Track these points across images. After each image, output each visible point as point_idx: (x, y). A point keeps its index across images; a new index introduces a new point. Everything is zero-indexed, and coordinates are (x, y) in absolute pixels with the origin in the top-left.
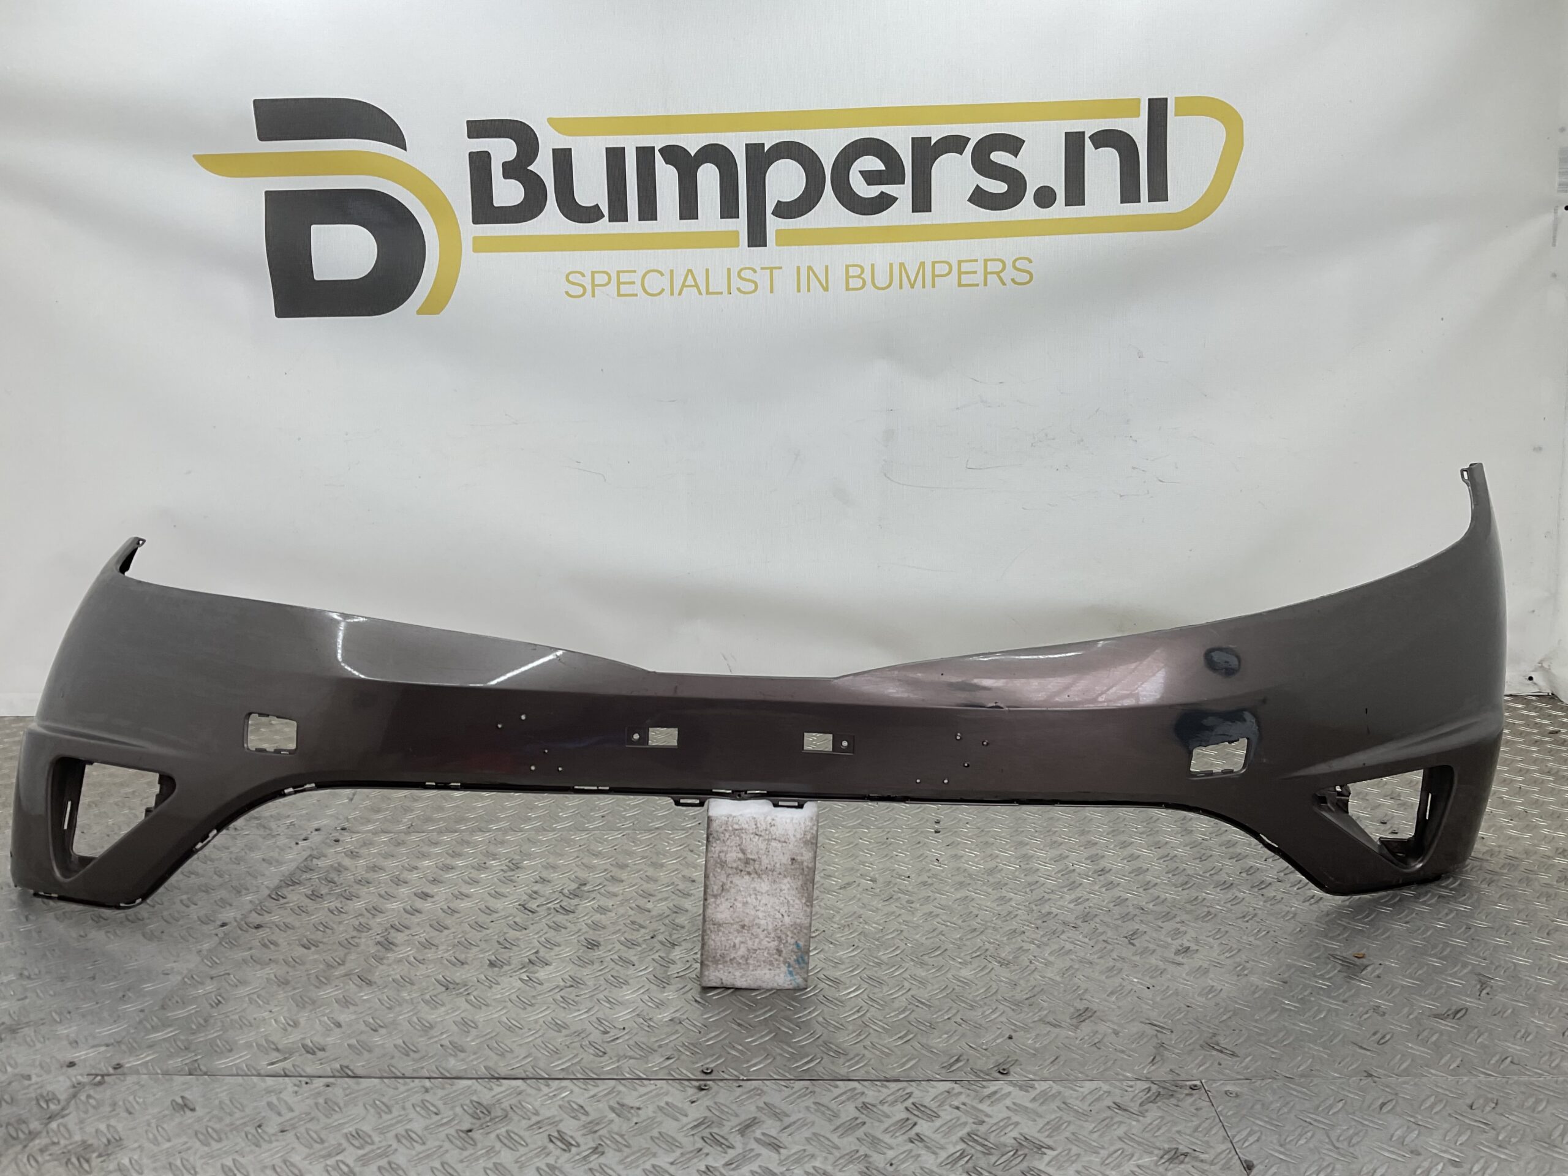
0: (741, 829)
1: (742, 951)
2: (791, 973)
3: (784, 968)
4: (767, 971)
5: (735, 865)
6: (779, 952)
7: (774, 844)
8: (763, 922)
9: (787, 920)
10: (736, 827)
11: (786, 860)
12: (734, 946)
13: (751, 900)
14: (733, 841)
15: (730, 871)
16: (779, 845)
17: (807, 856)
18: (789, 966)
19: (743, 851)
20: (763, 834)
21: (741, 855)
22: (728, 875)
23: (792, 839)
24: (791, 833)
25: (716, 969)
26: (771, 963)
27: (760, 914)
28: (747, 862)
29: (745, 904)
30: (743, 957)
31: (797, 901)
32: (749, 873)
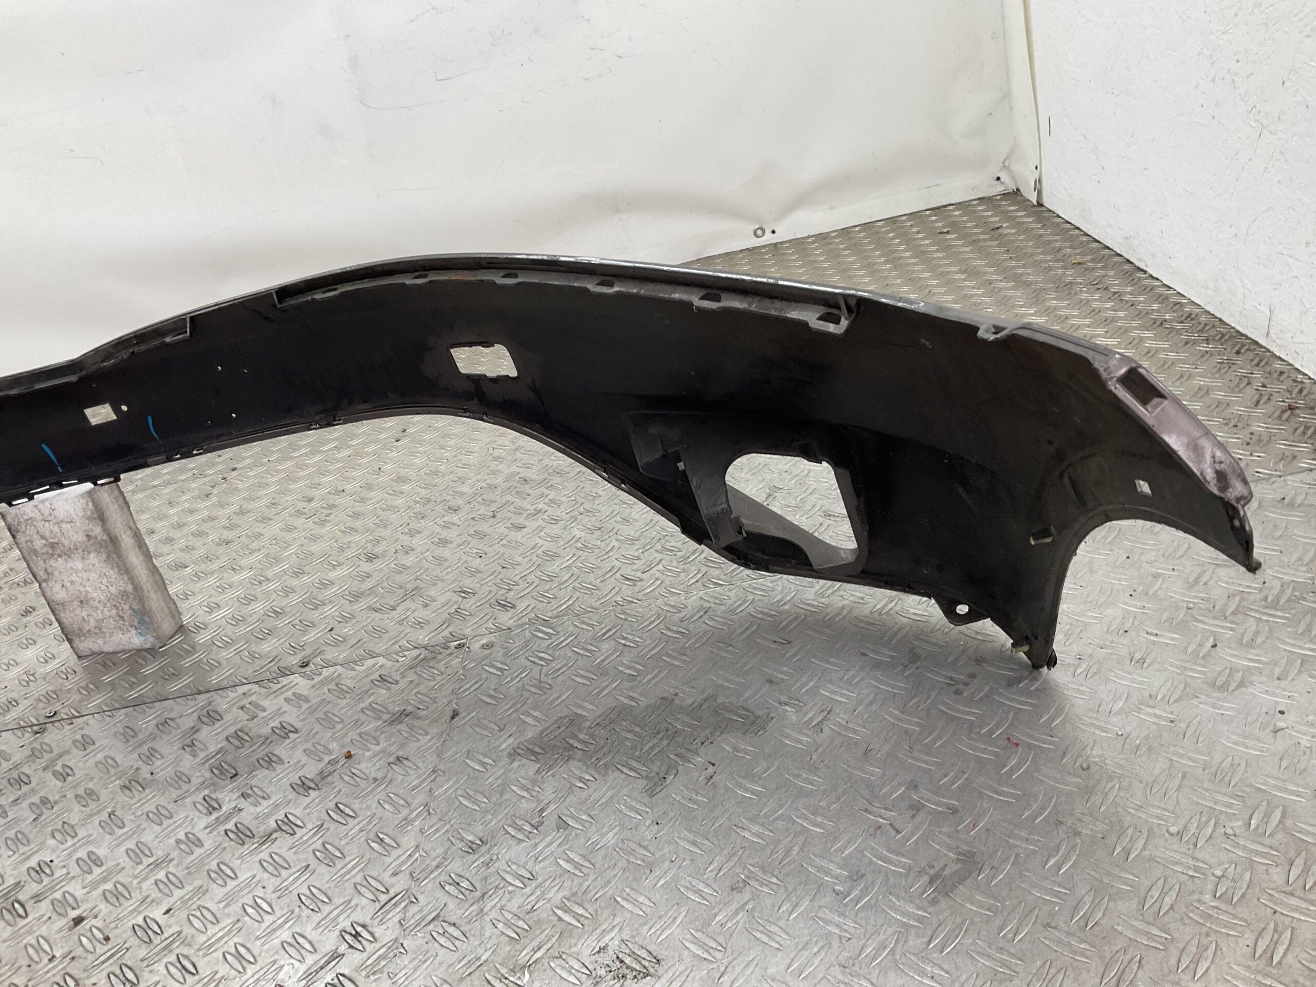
0: (31, 518)
1: (93, 623)
2: (141, 634)
3: (134, 631)
4: (121, 636)
5: (44, 551)
6: (122, 618)
7: (63, 525)
8: (95, 595)
9: (112, 589)
10: (26, 517)
11: (81, 537)
12: (84, 619)
13: (74, 577)
14: (31, 531)
15: (45, 557)
16: (69, 526)
17: (97, 531)
18: (136, 629)
19: (43, 537)
20: (50, 518)
21: (44, 542)
22: (45, 561)
23: (77, 519)
24: (73, 513)
25: (81, 641)
26: (121, 629)
27: (90, 589)
28: (52, 546)
29: (72, 582)
30: (96, 627)
31: (111, 572)
32: (60, 556)
